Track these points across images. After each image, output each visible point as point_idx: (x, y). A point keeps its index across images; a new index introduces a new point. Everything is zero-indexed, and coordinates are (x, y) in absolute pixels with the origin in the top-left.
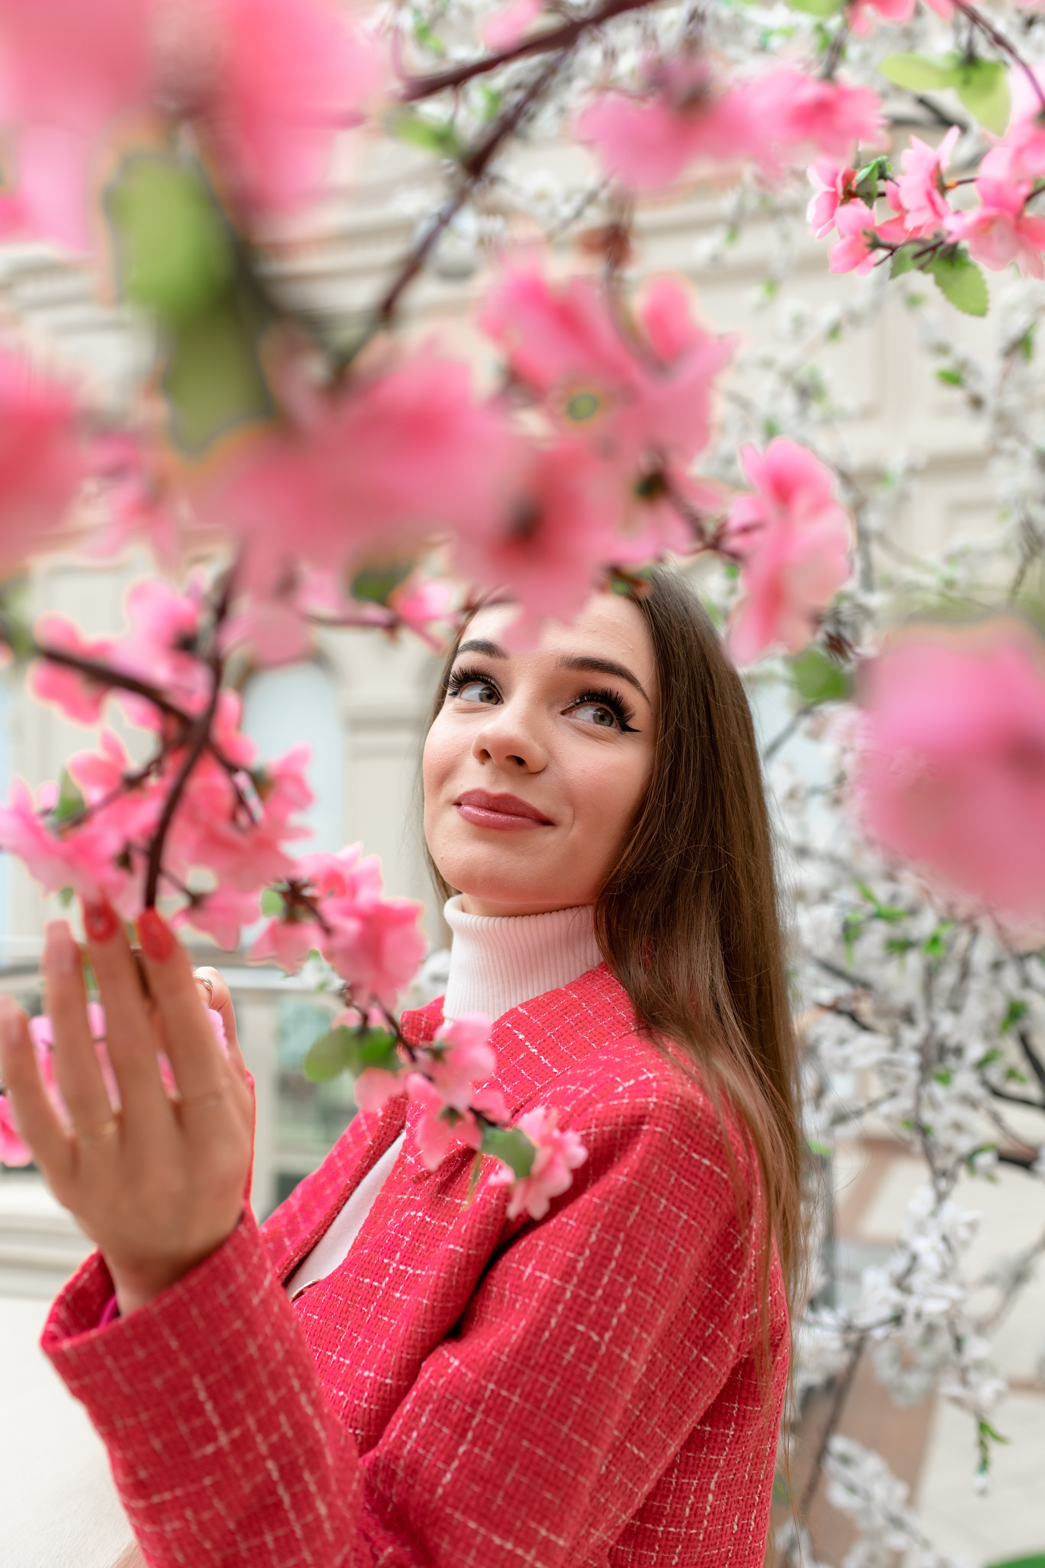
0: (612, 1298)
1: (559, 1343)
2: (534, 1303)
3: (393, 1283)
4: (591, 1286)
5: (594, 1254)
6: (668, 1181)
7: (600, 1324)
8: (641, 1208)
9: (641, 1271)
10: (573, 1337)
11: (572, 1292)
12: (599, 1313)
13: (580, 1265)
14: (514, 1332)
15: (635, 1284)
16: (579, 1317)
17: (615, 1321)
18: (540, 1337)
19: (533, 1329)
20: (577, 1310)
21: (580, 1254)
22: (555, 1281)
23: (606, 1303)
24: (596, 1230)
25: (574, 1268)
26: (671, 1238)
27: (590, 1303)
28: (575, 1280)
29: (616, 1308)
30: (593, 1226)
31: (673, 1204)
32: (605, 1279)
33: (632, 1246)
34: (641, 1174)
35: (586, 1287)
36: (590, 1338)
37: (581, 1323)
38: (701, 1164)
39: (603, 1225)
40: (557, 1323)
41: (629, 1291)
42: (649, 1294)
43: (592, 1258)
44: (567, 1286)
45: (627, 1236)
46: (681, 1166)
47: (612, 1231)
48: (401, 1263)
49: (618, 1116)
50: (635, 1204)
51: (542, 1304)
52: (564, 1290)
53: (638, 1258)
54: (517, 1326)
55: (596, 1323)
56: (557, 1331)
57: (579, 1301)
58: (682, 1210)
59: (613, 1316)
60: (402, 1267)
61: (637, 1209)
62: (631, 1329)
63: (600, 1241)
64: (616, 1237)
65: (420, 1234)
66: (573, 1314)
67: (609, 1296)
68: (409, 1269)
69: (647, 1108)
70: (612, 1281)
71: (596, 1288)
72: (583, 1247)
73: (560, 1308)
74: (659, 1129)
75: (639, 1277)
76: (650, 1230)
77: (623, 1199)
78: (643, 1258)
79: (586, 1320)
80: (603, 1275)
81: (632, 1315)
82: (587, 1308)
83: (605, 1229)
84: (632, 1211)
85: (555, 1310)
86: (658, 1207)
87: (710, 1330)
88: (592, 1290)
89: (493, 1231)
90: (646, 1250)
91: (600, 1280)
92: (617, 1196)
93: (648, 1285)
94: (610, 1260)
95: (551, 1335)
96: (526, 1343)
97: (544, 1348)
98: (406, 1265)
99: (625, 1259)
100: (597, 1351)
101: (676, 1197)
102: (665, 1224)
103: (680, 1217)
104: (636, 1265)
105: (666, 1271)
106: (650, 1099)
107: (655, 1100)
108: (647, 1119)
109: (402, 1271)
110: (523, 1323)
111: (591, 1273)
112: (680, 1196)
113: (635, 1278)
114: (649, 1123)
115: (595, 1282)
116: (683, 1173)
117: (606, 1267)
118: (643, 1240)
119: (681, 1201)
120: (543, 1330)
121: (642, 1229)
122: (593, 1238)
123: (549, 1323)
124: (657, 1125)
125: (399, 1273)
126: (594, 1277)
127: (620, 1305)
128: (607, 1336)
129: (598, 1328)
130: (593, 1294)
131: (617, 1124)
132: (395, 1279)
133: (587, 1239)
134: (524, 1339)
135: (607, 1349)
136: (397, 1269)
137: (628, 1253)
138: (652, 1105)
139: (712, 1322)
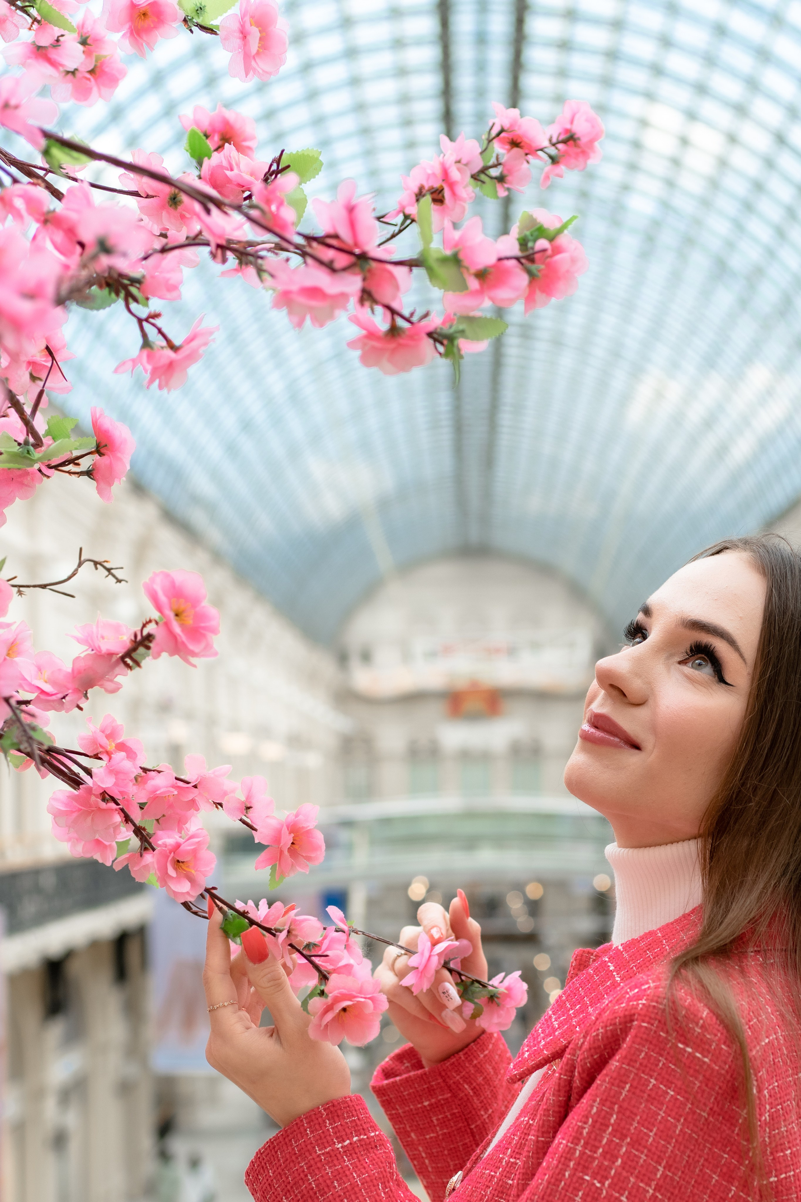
0: (611, 1154)
1: (570, 1190)
2: (555, 1162)
3: (505, 1172)
4: (593, 1146)
5: (595, 1122)
6: (657, 1065)
7: (601, 1174)
8: (631, 1086)
9: (633, 1134)
10: (581, 1185)
11: (580, 1151)
12: (600, 1167)
13: (585, 1132)
14: (541, 1184)
15: (628, 1144)
16: (585, 1169)
17: (613, 1172)
18: (558, 1186)
19: (553, 1180)
20: (584, 1165)
21: (586, 1123)
22: (569, 1144)
23: (605, 1158)
24: (596, 1104)
25: (581, 1133)
26: (660, 1110)
27: (594, 1159)
28: (582, 1142)
29: (614, 1163)
30: (594, 1101)
31: (661, 1083)
32: (605, 1141)
33: (626, 1114)
34: (630, 1060)
35: (589, 1147)
36: (594, 1184)
37: (587, 1175)
38: (685, 1051)
39: (601, 1100)
40: (569, 1175)
41: (624, 1149)
42: (642, 1153)
43: (593, 1126)
44: (577, 1147)
45: (620, 1107)
46: (668, 1053)
47: (608, 1103)
48: (512, 1157)
49: (616, 1018)
50: (626, 1083)
51: (559, 1162)
52: (575, 1150)
53: (632, 1125)
54: (543, 1180)
55: (598, 1173)
56: (569, 1180)
57: (585, 1157)
58: (670, 1088)
59: (611, 1169)
60: (512, 1160)
61: (628, 1086)
62: (627, 1178)
63: (599, 1111)
64: (612, 1109)
65: (526, 1134)
66: (580, 1169)
67: (607, 1153)
68: (518, 1161)
69: (636, 1008)
70: (610, 1141)
71: (598, 1148)
72: (587, 1118)
73: (572, 1164)
74: (645, 1024)
75: (631, 1139)
76: (641, 1103)
77: (615, 1079)
78: (635, 1124)
79: (590, 1172)
80: (603, 1137)
81: (627, 1167)
82: (592, 1162)
83: (603, 1102)
84: (623, 1088)
85: (568, 1166)
86: (648, 1085)
87: (733, 1192)
88: (594, 1149)
89: (554, 1121)
90: (638, 1118)
91: (600, 1141)
92: (611, 1078)
93: (640, 1144)
94: (608, 1127)
95: (565, 1184)
96: (549, 1191)
97: (561, 1193)
98: (515, 1158)
99: (619, 1124)
100: (600, 1194)
101: (663, 1078)
102: (655, 1098)
103: (668, 1093)
104: (629, 1130)
105: (655, 1134)
106: (640, 1002)
107: (644, 1002)
108: (636, 1017)
109: (512, 1163)
110: (547, 1177)
111: (593, 1137)
112: (667, 1076)
113: (629, 1140)
114: (637, 1020)
115: (597, 1144)
116: (670, 1059)
117: (605, 1131)
118: (635, 1110)
119: (668, 1080)
120: (561, 1181)
121: (633, 1102)
122: (595, 1110)
123: (564, 1175)
124: (643, 1021)
125: (510, 1165)
126: (595, 1139)
127: (617, 1161)
128: (607, 1183)
129: (599, 1177)
130: (595, 1152)
131: (615, 1024)
132: (507, 1169)
133: (590, 1111)
134: (547, 1187)
135: (607, 1192)
136: (508, 1163)
137: (621, 1119)
138: (641, 1006)
139: (733, 1186)
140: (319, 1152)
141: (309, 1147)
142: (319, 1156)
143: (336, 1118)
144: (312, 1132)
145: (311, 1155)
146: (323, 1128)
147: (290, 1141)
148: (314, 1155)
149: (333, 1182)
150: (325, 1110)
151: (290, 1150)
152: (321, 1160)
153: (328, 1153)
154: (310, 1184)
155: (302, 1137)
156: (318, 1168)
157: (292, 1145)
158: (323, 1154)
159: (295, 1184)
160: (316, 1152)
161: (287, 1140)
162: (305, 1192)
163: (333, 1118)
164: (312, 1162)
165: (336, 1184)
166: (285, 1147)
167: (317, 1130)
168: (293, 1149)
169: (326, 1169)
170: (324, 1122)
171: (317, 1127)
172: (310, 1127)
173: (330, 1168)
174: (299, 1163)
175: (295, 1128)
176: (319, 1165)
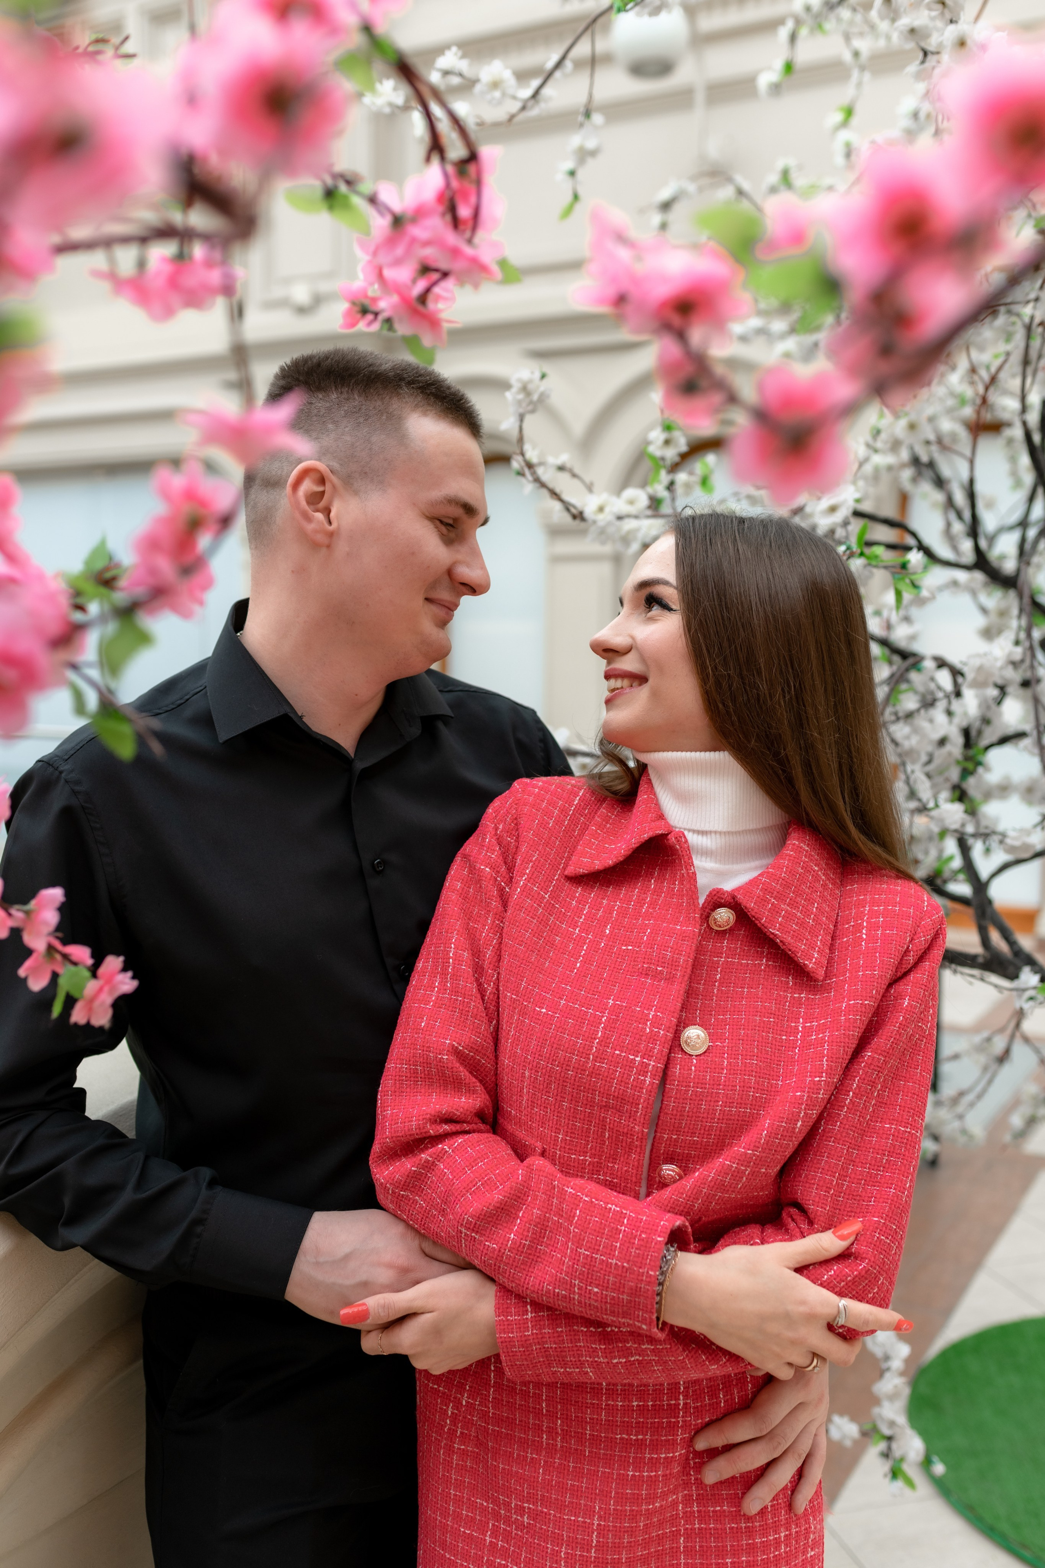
140: (530, 1333)
141: (523, 1339)
142: (532, 1334)
143: (508, 1310)
144: (512, 1333)
145: (530, 1340)
146: (513, 1323)
147: (512, 1352)
148: (531, 1338)
149: (557, 1332)
150: (499, 1316)
151: (519, 1354)
152: (537, 1334)
153: (532, 1326)
154: (551, 1348)
155: (514, 1342)
156: (542, 1338)
157: (516, 1352)
158: (532, 1330)
159: (546, 1357)
160: (529, 1335)
161: (511, 1354)
162: (555, 1354)
163: (507, 1312)
164: (536, 1341)
165: (560, 1330)
166: (516, 1357)
167: (513, 1328)
168: (520, 1351)
169: (545, 1333)
170: (508, 1320)
171: (510, 1327)
172: (509, 1333)
173: (544, 1329)
174: (533, 1350)
175: (504, 1344)
176: (540, 1336)
